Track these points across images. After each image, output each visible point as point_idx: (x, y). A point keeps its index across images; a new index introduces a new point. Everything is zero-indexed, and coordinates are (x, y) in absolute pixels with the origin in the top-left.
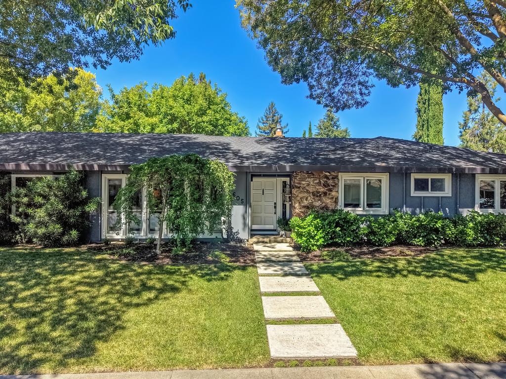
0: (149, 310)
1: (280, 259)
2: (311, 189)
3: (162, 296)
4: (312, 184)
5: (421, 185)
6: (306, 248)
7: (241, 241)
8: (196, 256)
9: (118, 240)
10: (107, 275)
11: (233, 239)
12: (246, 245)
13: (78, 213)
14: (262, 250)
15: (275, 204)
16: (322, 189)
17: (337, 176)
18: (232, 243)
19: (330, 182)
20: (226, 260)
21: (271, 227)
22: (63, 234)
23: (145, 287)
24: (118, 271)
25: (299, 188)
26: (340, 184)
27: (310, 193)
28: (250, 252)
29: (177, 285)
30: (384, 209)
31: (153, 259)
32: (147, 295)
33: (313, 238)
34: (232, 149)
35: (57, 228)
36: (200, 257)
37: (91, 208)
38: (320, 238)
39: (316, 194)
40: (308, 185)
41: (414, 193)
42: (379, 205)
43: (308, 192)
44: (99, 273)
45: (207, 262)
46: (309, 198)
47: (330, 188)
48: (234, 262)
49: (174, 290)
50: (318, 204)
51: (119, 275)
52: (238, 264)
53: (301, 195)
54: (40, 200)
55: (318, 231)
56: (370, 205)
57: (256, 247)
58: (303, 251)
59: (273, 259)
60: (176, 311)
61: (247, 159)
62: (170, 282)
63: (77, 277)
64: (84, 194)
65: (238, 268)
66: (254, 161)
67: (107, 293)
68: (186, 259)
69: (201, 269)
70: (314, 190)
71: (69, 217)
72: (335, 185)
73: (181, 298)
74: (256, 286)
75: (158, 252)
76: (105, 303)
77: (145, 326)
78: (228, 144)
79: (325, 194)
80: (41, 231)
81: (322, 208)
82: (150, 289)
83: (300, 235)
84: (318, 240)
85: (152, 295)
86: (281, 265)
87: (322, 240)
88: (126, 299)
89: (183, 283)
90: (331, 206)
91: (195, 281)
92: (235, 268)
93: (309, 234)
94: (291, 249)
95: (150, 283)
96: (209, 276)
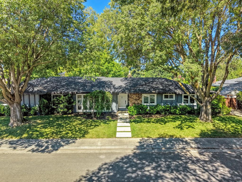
0: (93, 129)
1: (124, 118)
2: (134, 98)
3: (95, 127)
4: (135, 97)
5: (166, 97)
6: (132, 115)
7: (115, 113)
8: (102, 117)
9: (81, 112)
10: (82, 122)
11: (113, 112)
12: (116, 114)
13: (71, 106)
14: (120, 115)
15: (126, 101)
16: (137, 98)
17: (142, 94)
18: (112, 113)
19: (140, 96)
20: (110, 118)
21: (125, 108)
22: (67, 111)
23: (91, 125)
24: (84, 122)
25: (131, 98)
26: (142, 97)
27: (134, 99)
28: (117, 116)
29: (98, 125)
30: (155, 104)
31: (92, 118)
32: (92, 127)
33: (134, 112)
34: (113, 84)
35: (66, 110)
36: (104, 117)
37: (74, 104)
38: (135, 112)
39: (136, 100)
40: (134, 97)
41: (164, 99)
42: (154, 103)
43: (133, 99)
44: (80, 122)
45: (106, 119)
46: (134, 101)
47: (140, 98)
48: (112, 119)
49: (98, 126)
50: (136, 102)
51: (85, 122)
52: (113, 120)
53: (131, 100)
54: (61, 102)
55: (135, 110)
56: (151, 103)
57: (119, 115)
58: (131, 116)
59: (122, 118)
60: (99, 130)
61: (117, 89)
62: (97, 124)
63: (76, 123)
64: (72, 100)
65: (113, 121)
66: (119, 90)
67: (84, 126)
68: (100, 118)
69: (103, 121)
70: (135, 98)
71: (69, 107)
72: (141, 97)
73: (100, 127)
74: (116, 125)
75: (93, 116)
76: (84, 128)
77: (93, 132)
78: (112, 82)
79: (138, 99)
80: (62, 110)
81: (137, 104)
82: (93, 125)
83: (130, 111)
84: (135, 113)
85: (93, 127)
86: (124, 120)
87: (136, 113)
88: (88, 128)
89: (100, 124)
90: (140, 103)
91: (102, 124)
92: (112, 121)
93: (132, 111)
94: (128, 115)
95: (92, 124)
96: (105, 123)
